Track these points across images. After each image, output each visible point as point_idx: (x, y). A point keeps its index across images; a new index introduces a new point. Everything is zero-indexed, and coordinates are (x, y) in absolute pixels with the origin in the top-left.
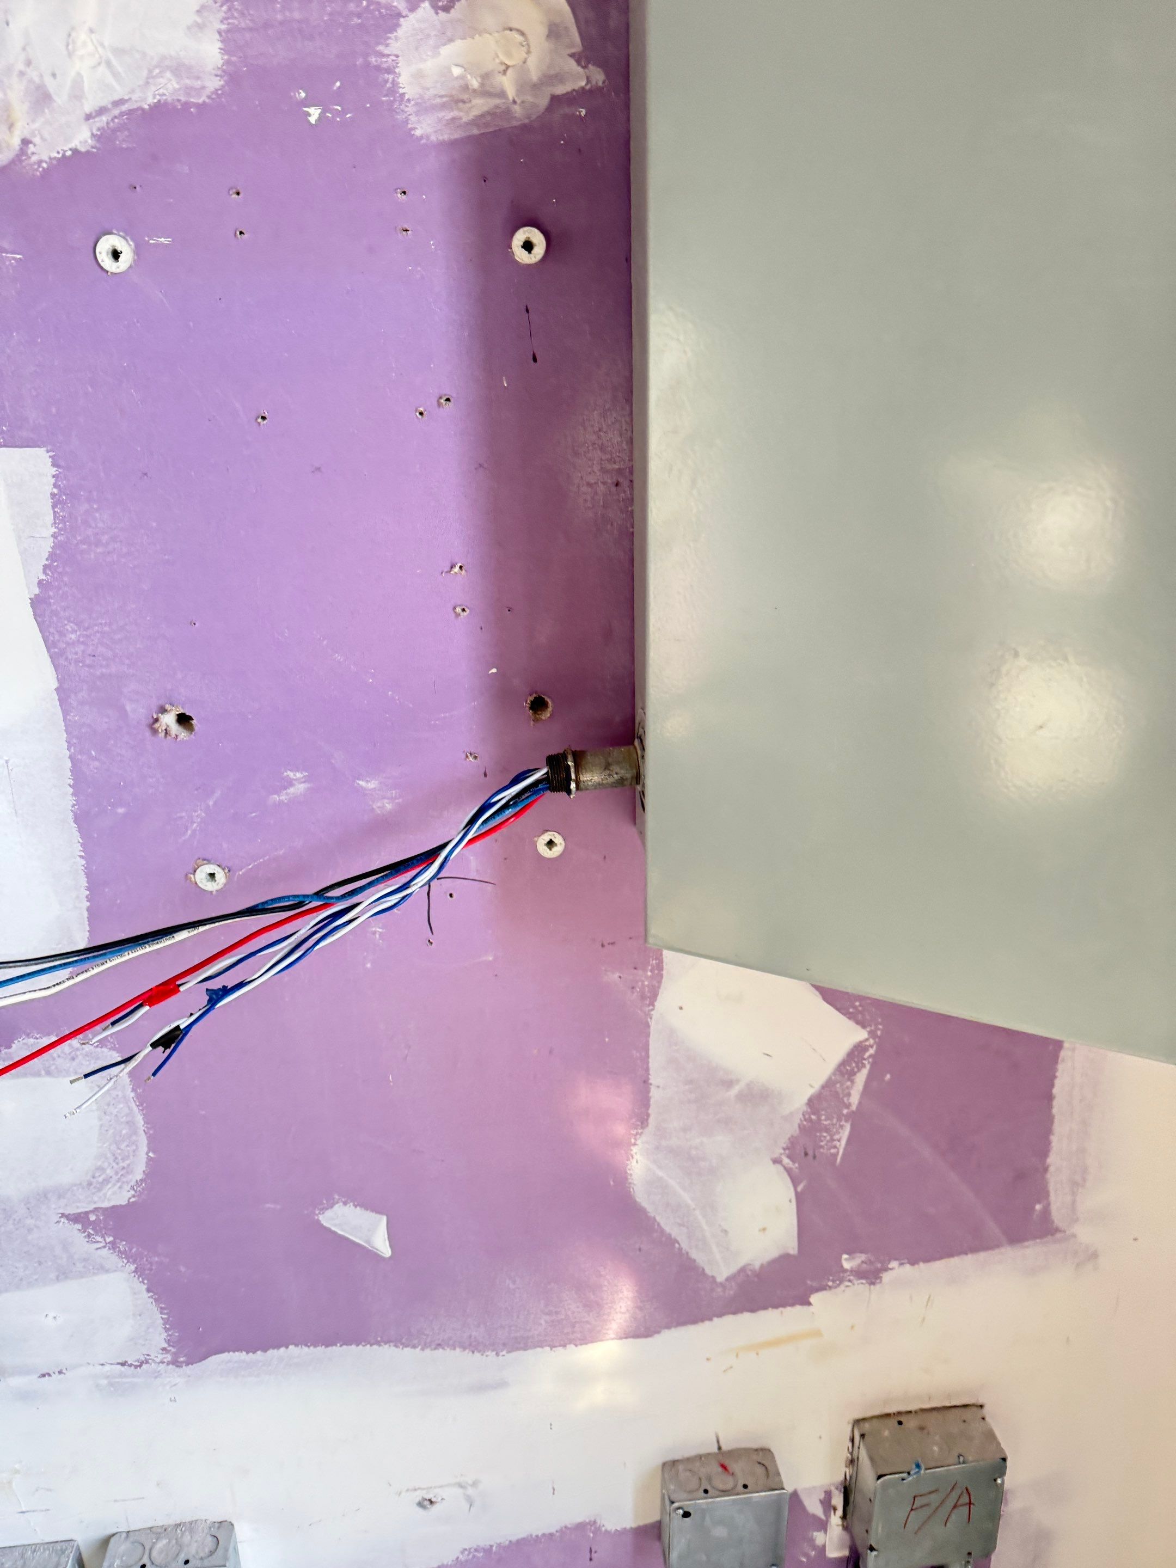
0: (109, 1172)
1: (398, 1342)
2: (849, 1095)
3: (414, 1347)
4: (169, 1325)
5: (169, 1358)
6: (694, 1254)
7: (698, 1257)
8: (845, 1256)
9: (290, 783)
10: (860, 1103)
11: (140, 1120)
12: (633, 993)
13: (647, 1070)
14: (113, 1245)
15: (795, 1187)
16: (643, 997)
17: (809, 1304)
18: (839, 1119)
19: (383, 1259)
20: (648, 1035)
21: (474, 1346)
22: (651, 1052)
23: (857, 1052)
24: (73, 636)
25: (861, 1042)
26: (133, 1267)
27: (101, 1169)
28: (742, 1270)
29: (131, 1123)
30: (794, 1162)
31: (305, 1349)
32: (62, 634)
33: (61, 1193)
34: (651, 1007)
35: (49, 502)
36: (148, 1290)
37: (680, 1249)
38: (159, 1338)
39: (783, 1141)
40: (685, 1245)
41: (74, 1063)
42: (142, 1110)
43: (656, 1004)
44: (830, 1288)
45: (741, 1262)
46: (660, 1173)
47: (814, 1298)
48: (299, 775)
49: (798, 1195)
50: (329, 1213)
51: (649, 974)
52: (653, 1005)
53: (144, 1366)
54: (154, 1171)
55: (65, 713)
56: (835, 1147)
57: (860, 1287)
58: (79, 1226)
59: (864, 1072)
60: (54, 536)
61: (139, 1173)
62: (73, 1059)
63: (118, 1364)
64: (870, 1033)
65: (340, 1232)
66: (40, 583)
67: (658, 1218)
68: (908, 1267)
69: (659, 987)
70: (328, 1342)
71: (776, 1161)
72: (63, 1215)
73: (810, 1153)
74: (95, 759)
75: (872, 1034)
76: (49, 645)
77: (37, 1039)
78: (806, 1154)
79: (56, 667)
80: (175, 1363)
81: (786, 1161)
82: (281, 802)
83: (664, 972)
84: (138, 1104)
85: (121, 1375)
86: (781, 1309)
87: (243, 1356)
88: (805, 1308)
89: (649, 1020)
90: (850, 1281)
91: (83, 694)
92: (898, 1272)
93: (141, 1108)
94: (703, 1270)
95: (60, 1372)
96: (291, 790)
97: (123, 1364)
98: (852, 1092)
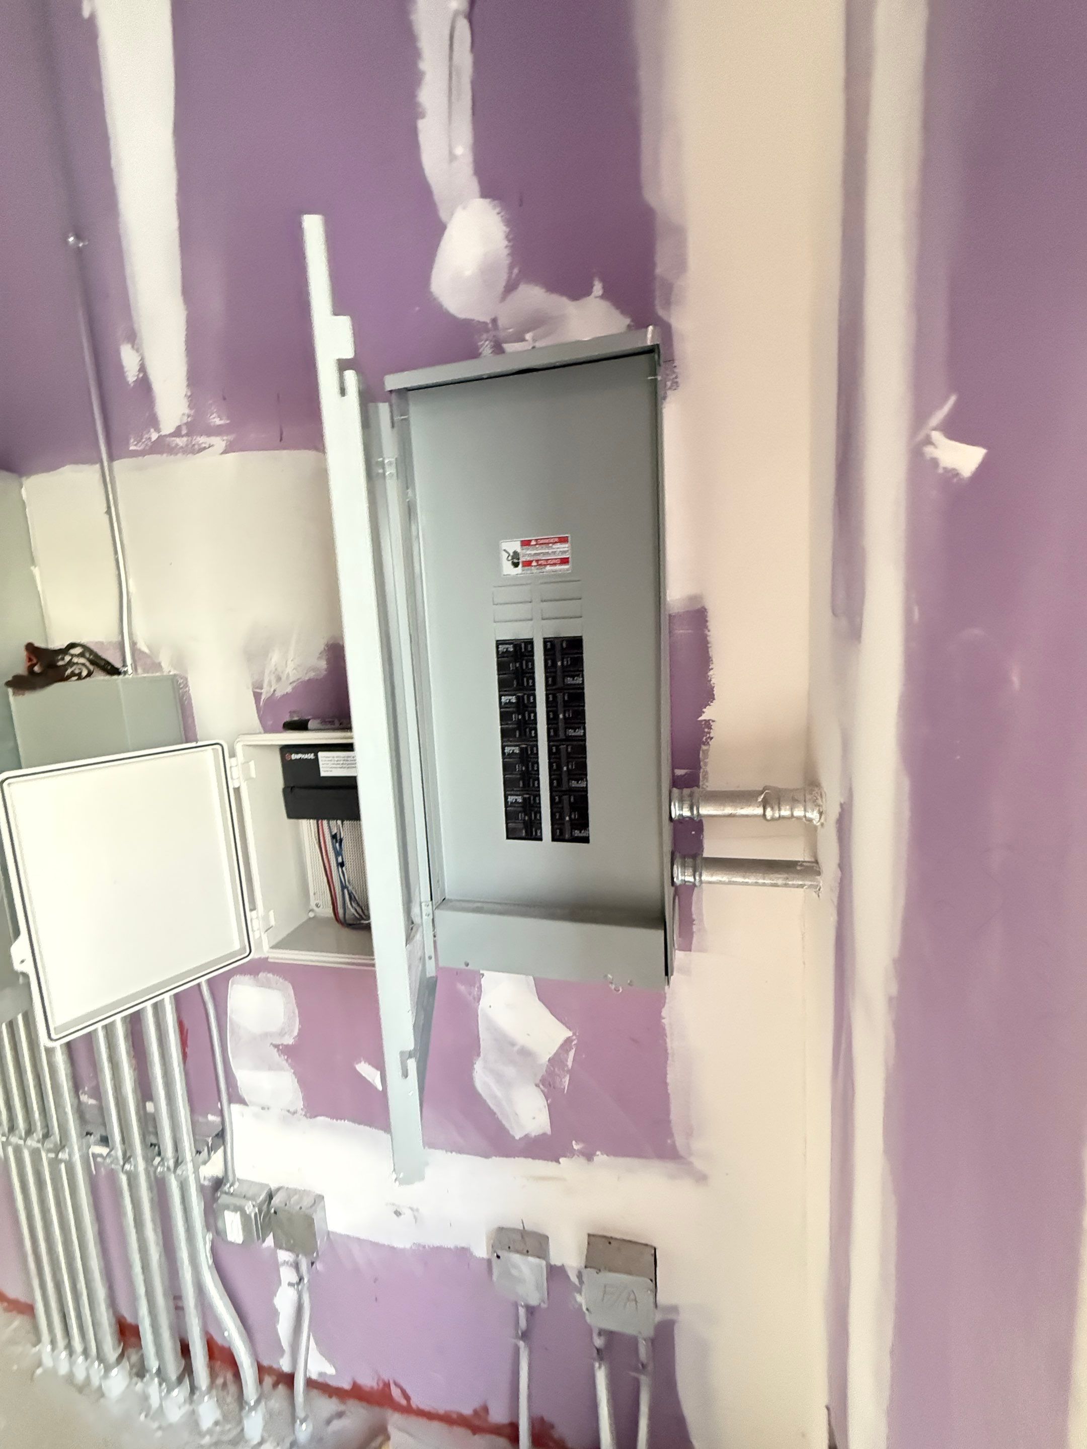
0: (287, 1030)
2: (567, 1060)
4: (304, 1099)
5: (304, 1113)
6: (504, 1122)
7: (507, 1125)
8: (574, 1143)
10: (572, 1066)
11: (297, 1012)
12: (470, 996)
14: (287, 1061)
15: (547, 1101)
16: (474, 998)
17: (559, 1163)
18: (563, 1072)
19: (378, 1090)
20: (477, 1017)
22: (479, 1023)
23: (568, 1041)
25: (569, 1037)
26: (293, 1071)
27: (284, 1029)
28: (526, 1136)
29: (294, 1013)
30: (545, 1088)
31: (351, 1123)
33: (271, 1035)
34: (478, 1003)
36: (298, 1081)
37: (498, 1119)
38: (300, 1104)
39: (539, 1077)
40: (500, 1117)
41: (277, 986)
43: (480, 1001)
44: (569, 1157)
45: (526, 1132)
46: (486, 1079)
47: (561, 1160)
49: (548, 1105)
50: (359, 1065)
51: (476, 989)
53: (296, 1114)
54: (301, 1033)
56: (563, 1085)
57: (582, 1160)
58: (277, 1050)
59: (573, 1051)
61: (296, 1032)
62: (277, 984)
63: (287, 1111)
64: (573, 1033)
65: (363, 1074)
67: (488, 1102)
68: (605, 1156)
69: (480, 996)
70: (359, 1123)
71: (537, 1085)
73: (552, 1085)
75: (574, 1034)
77: (266, 975)
78: (550, 1085)
80: (305, 1115)
81: (541, 1086)
84: (297, 1007)
85: (287, 1117)
86: (546, 1161)
87: (329, 1119)
88: (557, 1164)
89: (478, 1009)
90: (578, 1156)
92: (600, 1158)
94: (509, 1131)
95: (268, 1109)
98: (569, 1060)
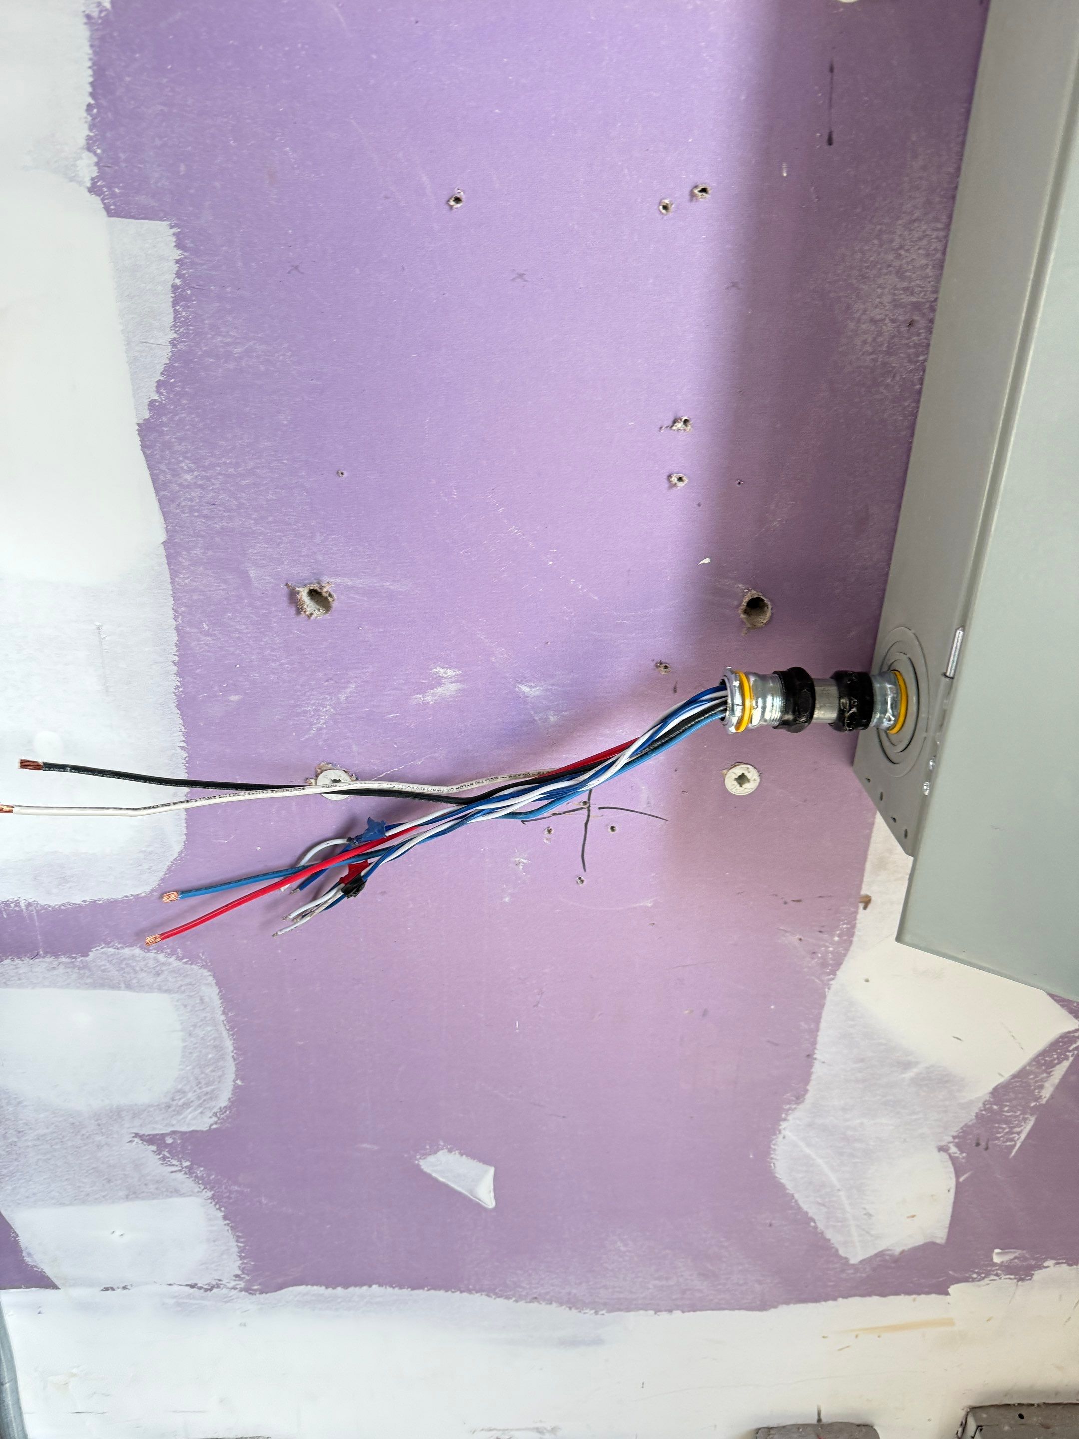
0: (190, 1095)
1: (490, 1291)
2: (1041, 1087)
3: (507, 1298)
4: (243, 1254)
5: (242, 1284)
6: (829, 1234)
7: (834, 1237)
8: (997, 1250)
9: (439, 682)
10: (1052, 1097)
11: (229, 1045)
12: (813, 959)
13: (814, 1043)
14: (190, 1171)
15: (957, 1176)
16: (824, 965)
17: (947, 1294)
18: (1024, 1113)
19: (485, 1209)
20: (822, 1006)
21: (573, 1303)
22: (823, 1025)
23: (1063, 1042)
24: (188, 477)
25: (1069, 1032)
26: (210, 1194)
27: (183, 1092)
28: (880, 1254)
29: (218, 1048)
30: (962, 1152)
31: (389, 1290)
32: (176, 474)
33: (136, 1112)
34: (832, 976)
35: (169, 297)
36: (225, 1218)
37: (816, 1227)
38: (233, 1265)
39: (954, 1130)
40: (821, 1226)
41: (159, 979)
42: (232, 1035)
43: (838, 973)
44: (973, 1280)
45: (881, 1245)
46: (808, 1151)
47: (952, 1289)
48: (450, 673)
49: (958, 1185)
50: (431, 1159)
51: (836, 939)
52: (835, 975)
53: (215, 1290)
54: (240, 1098)
55: (174, 574)
56: (1012, 1140)
57: (1006, 1282)
58: (154, 1148)
59: (1066, 1064)
60: (173, 343)
61: (224, 1098)
62: (158, 975)
63: (187, 1285)
65: (441, 1179)
66: (152, 404)
67: (796, 1196)
68: (1064, 1266)
69: (845, 955)
70: (415, 1286)
71: (941, 1149)
72: (136, 1135)
73: (983, 1144)
74: (207, 633)
76: (159, 485)
77: (118, 949)
78: (978, 1144)
79: (165, 515)
80: (248, 1290)
81: (953, 1149)
82: (425, 705)
83: (855, 939)
84: (228, 1028)
85: (189, 1296)
86: (914, 1296)
87: (321, 1290)
88: (941, 1297)
89: (827, 990)
90: (997, 1275)
91: (198, 552)
92: (1052, 1270)
93: (231, 1033)
94: (837, 1250)
95: (125, 1288)
96: (440, 690)
97: (192, 1286)
98: (1046, 1085)
